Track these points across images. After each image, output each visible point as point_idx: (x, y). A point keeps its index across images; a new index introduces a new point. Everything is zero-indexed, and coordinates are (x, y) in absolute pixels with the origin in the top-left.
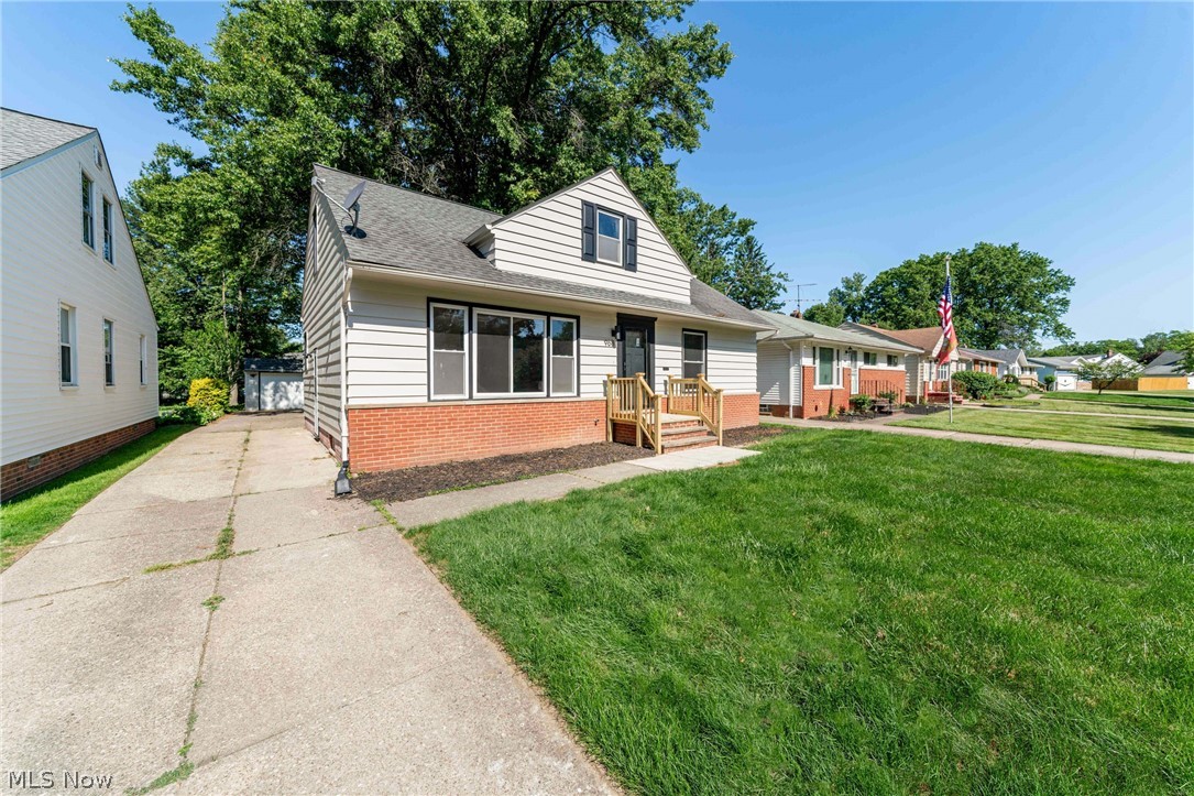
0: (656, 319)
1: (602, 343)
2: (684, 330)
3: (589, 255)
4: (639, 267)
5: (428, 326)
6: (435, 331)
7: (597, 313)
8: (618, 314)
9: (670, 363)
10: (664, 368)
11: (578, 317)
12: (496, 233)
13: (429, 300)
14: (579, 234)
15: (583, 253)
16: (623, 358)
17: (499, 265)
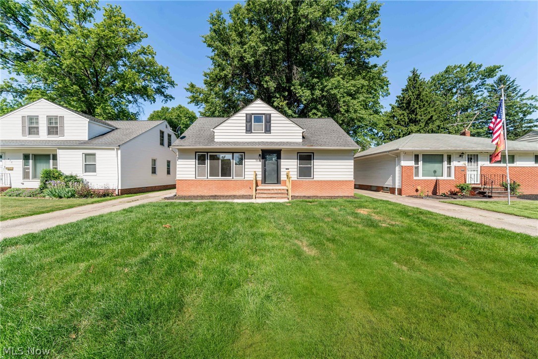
0: (281, 150)
1: (255, 160)
2: (298, 153)
3: (249, 130)
4: (272, 131)
5: (196, 159)
6: (198, 160)
7: (252, 151)
8: (261, 150)
9: (289, 167)
10: (286, 169)
11: (244, 153)
12: (215, 131)
13: (196, 152)
14: (245, 125)
15: (246, 131)
16: (264, 165)
17: (216, 140)
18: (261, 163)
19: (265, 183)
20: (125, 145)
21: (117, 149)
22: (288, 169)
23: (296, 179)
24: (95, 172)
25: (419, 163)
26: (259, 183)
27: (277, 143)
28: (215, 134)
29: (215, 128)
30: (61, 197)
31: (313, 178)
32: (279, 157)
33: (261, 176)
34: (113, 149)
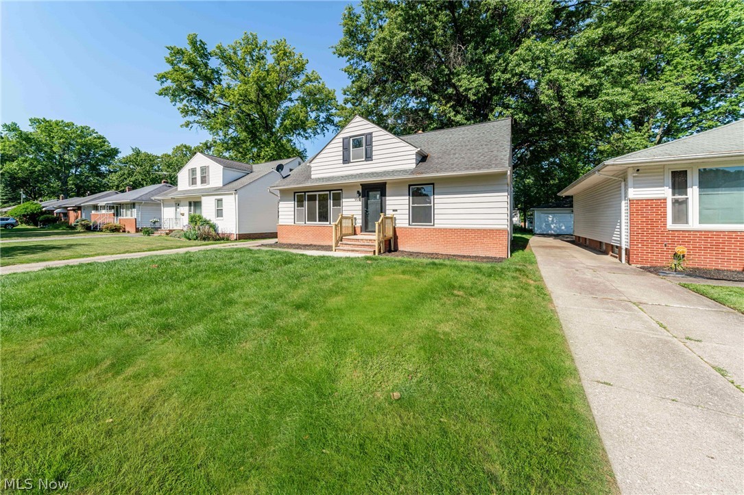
0: (386, 183)
1: (354, 200)
3: (346, 160)
4: (374, 157)
7: (350, 187)
8: (361, 185)
9: (398, 207)
10: (394, 210)
11: (341, 190)
12: (312, 165)
13: (295, 193)
14: (341, 153)
15: (343, 160)
16: (366, 206)
17: (313, 177)
18: (360, 203)
19: (366, 232)
20: (242, 190)
21: (235, 194)
22: (396, 210)
23: (407, 225)
24: (222, 216)
25: (689, 190)
26: (358, 230)
27: (377, 174)
28: (312, 169)
29: (311, 161)
30: (190, 239)
31: (434, 225)
32: (383, 194)
33: (361, 221)
34: (232, 194)
